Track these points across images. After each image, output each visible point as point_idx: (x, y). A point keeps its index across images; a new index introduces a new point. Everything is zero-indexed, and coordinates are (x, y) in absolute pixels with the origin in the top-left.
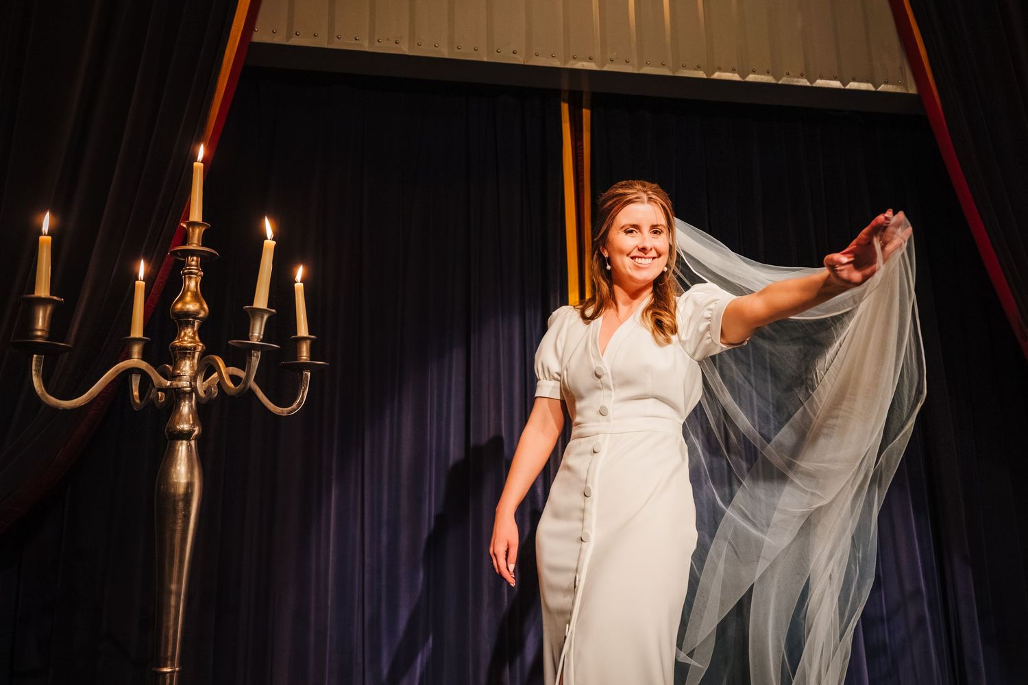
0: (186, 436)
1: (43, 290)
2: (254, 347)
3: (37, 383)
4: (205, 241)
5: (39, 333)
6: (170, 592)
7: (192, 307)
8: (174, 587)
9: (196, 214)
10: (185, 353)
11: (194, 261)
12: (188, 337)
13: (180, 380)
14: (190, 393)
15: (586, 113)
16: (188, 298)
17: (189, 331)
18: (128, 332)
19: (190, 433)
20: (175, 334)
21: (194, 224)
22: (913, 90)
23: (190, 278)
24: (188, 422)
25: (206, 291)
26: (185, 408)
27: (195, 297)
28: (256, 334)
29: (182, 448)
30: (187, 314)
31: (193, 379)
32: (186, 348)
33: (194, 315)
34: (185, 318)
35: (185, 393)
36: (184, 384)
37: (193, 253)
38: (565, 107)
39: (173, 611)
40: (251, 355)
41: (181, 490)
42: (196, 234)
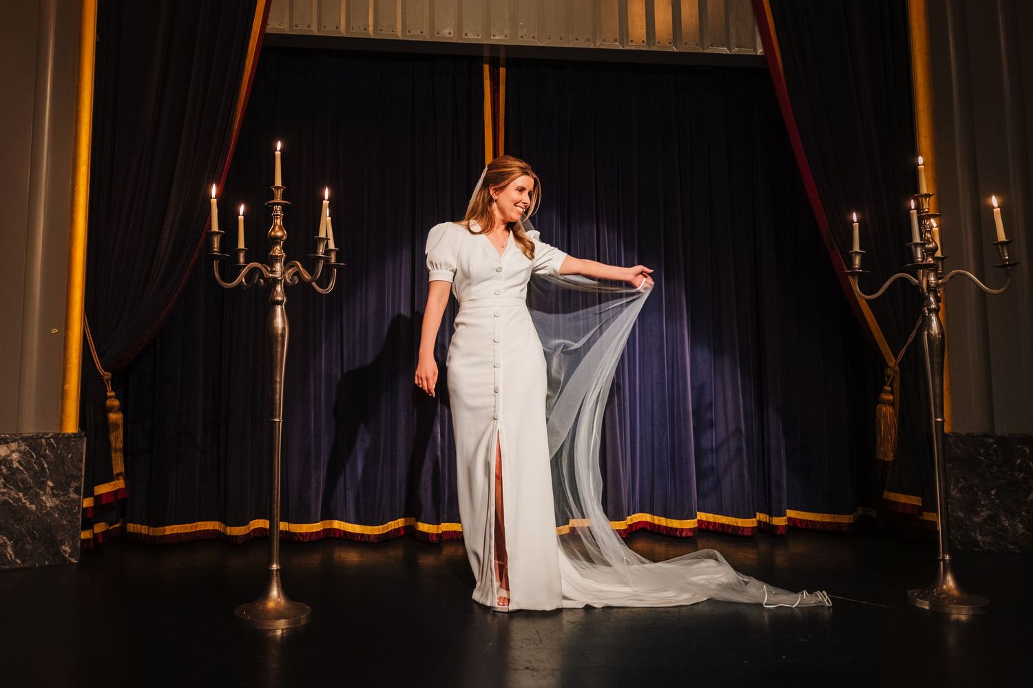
0: (280, 303)
1: (215, 227)
2: (320, 258)
3: (217, 275)
4: (284, 197)
5: (216, 250)
6: (276, 381)
7: (279, 234)
8: (278, 379)
9: (278, 182)
10: (276, 259)
11: (278, 208)
12: (278, 250)
13: (275, 274)
14: (281, 280)
15: (503, 71)
16: (277, 229)
17: (278, 247)
18: (237, 245)
19: (282, 301)
20: (270, 248)
21: (277, 188)
22: (760, 51)
23: (277, 218)
24: (280, 295)
25: (286, 225)
26: (279, 289)
27: (280, 228)
28: (321, 251)
29: (279, 309)
30: (277, 238)
31: (283, 273)
32: (277, 256)
33: (280, 238)
34: (275, 240)
35: (279, 280)
36: (278, 275)
37: (278, 204)
38: (486, 68)
39: (278, 391)
40: (318, 262)
41: (280, 331)
42: (279, 193)
